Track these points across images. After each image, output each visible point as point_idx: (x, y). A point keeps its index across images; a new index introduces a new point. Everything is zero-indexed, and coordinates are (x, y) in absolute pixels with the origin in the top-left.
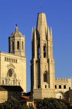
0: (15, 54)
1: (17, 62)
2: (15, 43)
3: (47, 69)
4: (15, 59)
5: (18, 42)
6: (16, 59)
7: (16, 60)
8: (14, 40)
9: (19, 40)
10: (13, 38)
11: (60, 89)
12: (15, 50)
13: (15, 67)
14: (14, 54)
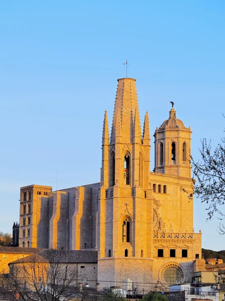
0: (166, 172)
1: (165, 192)
2: (166, 147)
3: (131, 212)
4: (159, 186)
5: (174, 145)
6: (162, 185)
7: (165, 186)
8: (163, 139)
9: (176, 140)
10: (161, 135)
11: (173, 259)
12: (166, 162)
13: (161, 203)
14: (163, 172)
